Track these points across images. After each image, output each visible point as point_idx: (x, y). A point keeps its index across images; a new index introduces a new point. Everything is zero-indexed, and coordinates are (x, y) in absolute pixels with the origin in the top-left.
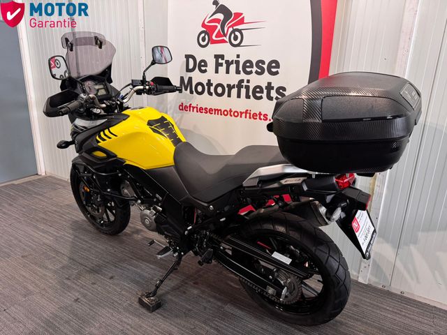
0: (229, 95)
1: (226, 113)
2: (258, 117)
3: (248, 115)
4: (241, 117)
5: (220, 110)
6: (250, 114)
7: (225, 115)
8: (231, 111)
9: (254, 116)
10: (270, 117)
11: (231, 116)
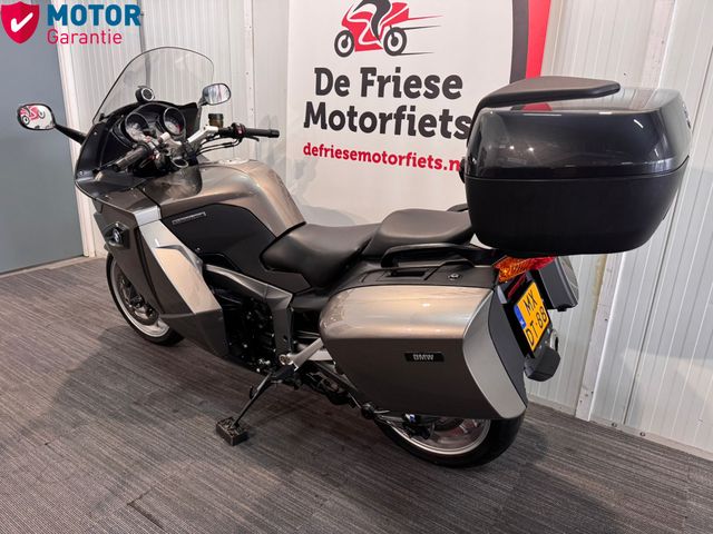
0: (383, 131)
1: (377, 158)
2: (427, 164)
3: (411, 161)
4: (400, 164)
5: (368, 154)
6: (414, 158)
7: (375, 161)
8: (384, 155)
9: (421, 163)
10: (446, 163)
11: (385, 162)
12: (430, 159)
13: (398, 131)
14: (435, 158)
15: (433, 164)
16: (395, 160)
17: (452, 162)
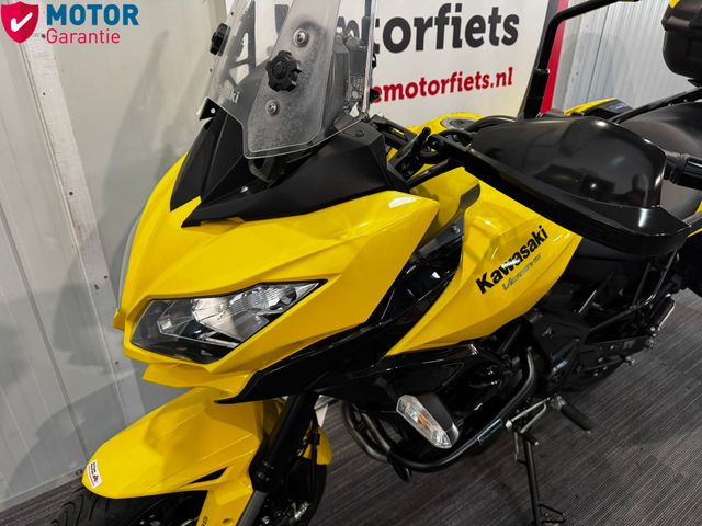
0: (420, 46)
1: (412, 90)
2: (474, 85)
3: (456, 84)
4: (443, 92)
5: (400, 86)
6: (460, 80)
7: (410, 96)
8: (423, 82)
9: (468, 84)
10: (492, 80)
11: (423, 94)
12: (478, 77)
13: (440, 45)
14: (482, 75)
15: (481, 83)
16: (436, 87)
17: (498, 76)
